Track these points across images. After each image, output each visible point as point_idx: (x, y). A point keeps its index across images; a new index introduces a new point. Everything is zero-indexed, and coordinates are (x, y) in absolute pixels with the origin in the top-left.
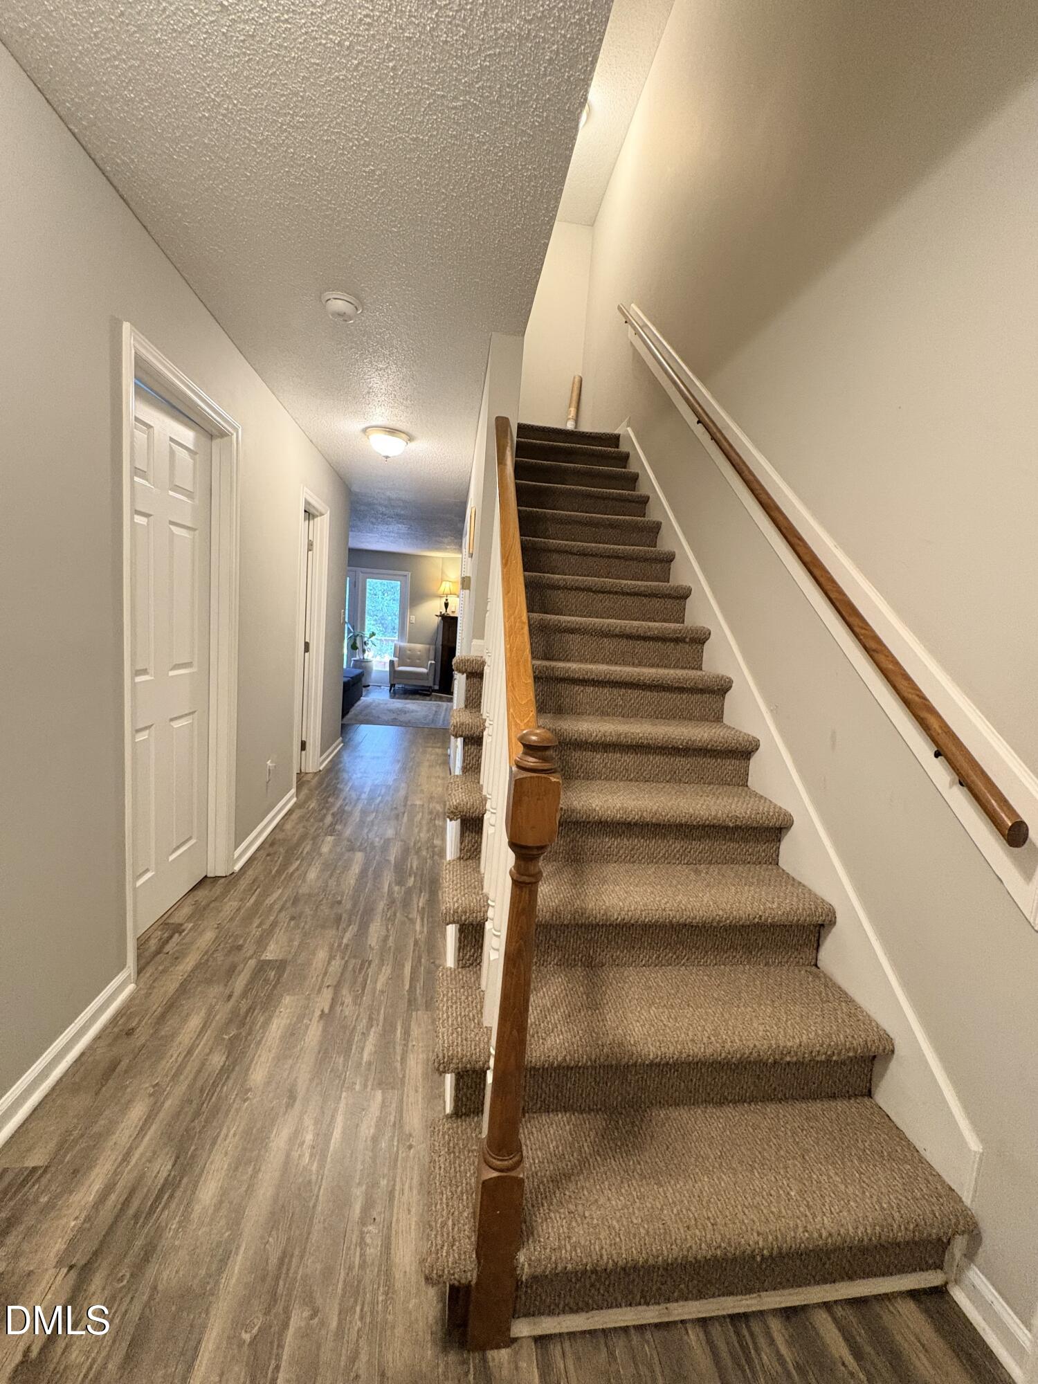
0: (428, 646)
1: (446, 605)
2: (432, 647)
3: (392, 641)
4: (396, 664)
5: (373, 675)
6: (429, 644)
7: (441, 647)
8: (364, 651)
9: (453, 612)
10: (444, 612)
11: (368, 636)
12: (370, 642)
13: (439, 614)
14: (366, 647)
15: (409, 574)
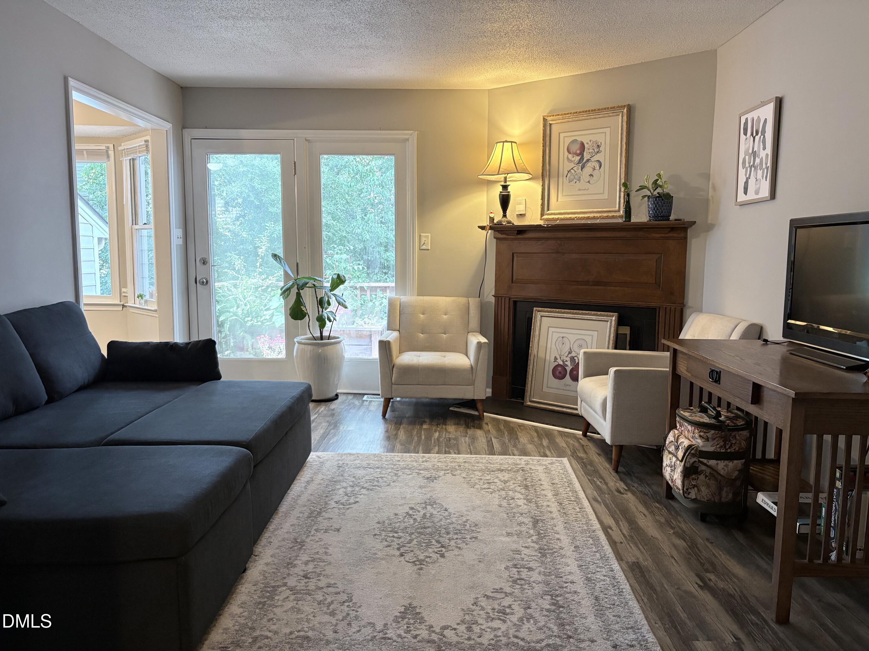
0: (463, 300)
1: (505, 201)
2: (473, 302)
3: (384, 289)
4: (395, 349)
5: (346, 370)
6: (467, 295)
7: (493, 300)
8: (321, 321)
9: (522, 216)
10: (498, 217)
11: (328, 285)
12: (333, 300)
13: (486, 223)
14: (325, 313)
15: (412, 136)
